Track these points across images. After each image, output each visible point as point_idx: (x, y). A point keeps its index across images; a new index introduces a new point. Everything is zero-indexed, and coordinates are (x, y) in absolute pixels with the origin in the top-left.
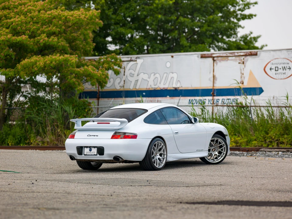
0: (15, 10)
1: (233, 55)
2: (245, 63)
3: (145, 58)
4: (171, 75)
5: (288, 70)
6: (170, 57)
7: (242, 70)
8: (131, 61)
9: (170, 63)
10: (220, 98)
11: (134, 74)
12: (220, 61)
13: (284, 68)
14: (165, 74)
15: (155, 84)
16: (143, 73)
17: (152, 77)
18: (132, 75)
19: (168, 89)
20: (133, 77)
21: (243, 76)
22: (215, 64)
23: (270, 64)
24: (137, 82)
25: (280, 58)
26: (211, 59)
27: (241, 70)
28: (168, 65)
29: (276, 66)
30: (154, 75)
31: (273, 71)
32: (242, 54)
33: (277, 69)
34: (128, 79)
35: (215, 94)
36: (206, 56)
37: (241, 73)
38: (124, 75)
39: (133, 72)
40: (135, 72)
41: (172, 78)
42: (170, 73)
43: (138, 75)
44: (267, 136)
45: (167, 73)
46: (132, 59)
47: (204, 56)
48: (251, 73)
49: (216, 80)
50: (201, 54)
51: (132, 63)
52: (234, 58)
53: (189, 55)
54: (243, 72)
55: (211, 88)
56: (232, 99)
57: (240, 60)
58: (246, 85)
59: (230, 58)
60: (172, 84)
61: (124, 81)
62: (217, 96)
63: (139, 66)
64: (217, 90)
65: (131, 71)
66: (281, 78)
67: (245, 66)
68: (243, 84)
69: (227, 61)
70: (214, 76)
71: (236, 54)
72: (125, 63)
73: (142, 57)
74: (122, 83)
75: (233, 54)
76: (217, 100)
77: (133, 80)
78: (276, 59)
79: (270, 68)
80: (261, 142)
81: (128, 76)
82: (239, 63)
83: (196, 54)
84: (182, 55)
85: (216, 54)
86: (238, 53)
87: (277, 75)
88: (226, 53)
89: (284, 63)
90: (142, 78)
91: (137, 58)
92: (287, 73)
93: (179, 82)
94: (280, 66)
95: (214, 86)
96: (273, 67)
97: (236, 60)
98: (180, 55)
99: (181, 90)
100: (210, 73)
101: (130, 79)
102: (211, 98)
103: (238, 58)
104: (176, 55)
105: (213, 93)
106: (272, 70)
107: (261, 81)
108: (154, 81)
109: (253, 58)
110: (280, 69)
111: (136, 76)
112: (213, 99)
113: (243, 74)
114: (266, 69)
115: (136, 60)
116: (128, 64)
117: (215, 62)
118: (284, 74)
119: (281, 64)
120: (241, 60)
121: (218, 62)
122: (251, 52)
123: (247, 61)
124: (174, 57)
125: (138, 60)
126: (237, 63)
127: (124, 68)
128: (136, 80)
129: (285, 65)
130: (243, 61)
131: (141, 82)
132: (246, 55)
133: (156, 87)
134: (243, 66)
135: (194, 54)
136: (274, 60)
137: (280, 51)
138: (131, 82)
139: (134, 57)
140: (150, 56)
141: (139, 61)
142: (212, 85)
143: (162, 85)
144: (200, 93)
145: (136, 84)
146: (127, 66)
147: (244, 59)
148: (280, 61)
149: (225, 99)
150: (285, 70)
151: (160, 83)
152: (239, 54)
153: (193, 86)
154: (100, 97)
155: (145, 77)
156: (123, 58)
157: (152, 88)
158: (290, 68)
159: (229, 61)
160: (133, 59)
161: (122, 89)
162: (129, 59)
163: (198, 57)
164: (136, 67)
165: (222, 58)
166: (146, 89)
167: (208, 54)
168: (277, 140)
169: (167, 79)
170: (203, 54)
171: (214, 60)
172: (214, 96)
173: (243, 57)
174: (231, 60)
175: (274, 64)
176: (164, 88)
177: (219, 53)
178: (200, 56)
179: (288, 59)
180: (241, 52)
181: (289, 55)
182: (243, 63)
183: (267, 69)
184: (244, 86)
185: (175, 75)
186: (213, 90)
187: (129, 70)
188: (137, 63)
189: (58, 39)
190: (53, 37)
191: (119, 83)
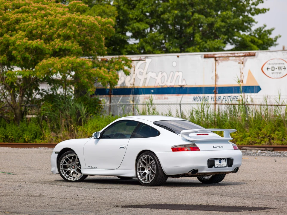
0: (34, 14)
1: (234, 56)
2: (244, 63)
3: (153, 58)
4: (177, 74)
5: (283, 70)
6: (176, 57)
7: (242, 69)
9: (176, 62)
10: (222, 95)
11: (143, 73)
12: (221, 61)
13: (280, 68)
14: (172, 73)
15: (162, 82)
16: (151, 72)
17: (160, 75)
18: (141, 74)
19: (175, 87)
20: (142, 75)
21: (242, 75)
22: (217, 64)
23: (266, 64)
24: (146, 80)
25: (276, 59)
26: (213, 59)
27: (240, 69)
28: (174, 64)
29: (273, 66)
30: (162, 74)
31: (270, 70)
32: (241, 55)
33: (273, 69)
34: (138, 77)
35: (217, 92)
36: (209, 56)
37: (241, 72)
38: (134, 73)
39: (142, 71)
40: (144, 70)
41: (178, 76)
42: (176, 72)
43: (146, 74)
44: (260, 132)
45: (173, 72)
46: (141, 59)
47: (207, 56)
48: (250, 73)
49: (218, 79)
50: (204, 55)
51: (141, 62)
52: (234, 58)
53: (194, 55)
54: (242, 71)
55: (214, 86)
56: (232, 97)
57: (239, 60)
58: (245, 83)
59: (231, 58)
60: (178, 82)
61: (134, 79)
62: (219, 93)
63: (147, 65)
64: (219, 88)
66: (277, 77)
67: (244, 66)
68: (242, 82)
69: (228, 61)
70: (216, 75)
71: (236, 55)
72: (135, 62)
73: (150, 56)
74: (132, 80)
75: (234, 54)
76: (219, 97)
78: (272, 59)
79: (266, 68)
80: (254, 138)
81: (138, 74)
82: (239, 63)
83: (199, 54)
84: (187, 55)
85: (218, 54)
86: (238, 53)
87: (273, 75)
88: (227, 53)
89: (280, 64)
90: (151, 77)
91: (146, 57)
92: (282, 73)
93: (184, 80)
94: (276, 66)
95: (216, 84)
96: (270, 67)
97: (236, 61)
98: (185, 55)
99: (186, 88)
100: (212, 72)
101: (139, 77)
102: (213, 95)
103: (238, 58)
104: (181, 55)
105: (216, 91)
106: (268, 70)
107: (259, 80)
108: (161, 79)
109: (252, 58)
110: (276, 69)
111: (145, 74)
112: (215, 97)
113: (243, 73)
114: (263, 69)
115: (144, 59)
116: (138, 63)
117: (217, 62)
118: (280, 73)
119: (277, 64)
120: (241, 60)
121: (220, 62)
122: (249, 53)
123: (246, 61)
124: (180, 57)
125: (146, 59)
126: (237, 63)
127: (134, 67)
128: (145, 78)
129: (281, 65)
130: (242, 61)
131: (150, 80)
132: (245, 56)
133: (164, 84)
134: (242, 65)
135: (198, 54)
136: (271, 61)
137: (276, 52)
138: (140, 80)
139: (143, 56)
140: (158, 56)
141: (148, 61)
142: (214, 84)
143: (169, 84)
144: (204, 91)
145: (145, 82)
146: (136, 65)
147: (243, 59)
148: (276, 61)
149: (226, 97)
150: (280, 70)
151: (167, 81)
152: (239, 55)
153: (197, 84)
154: (112, 93)
155: (153, 75)
156: (133, 57)
157: (160, 86)
158: (285, 68)
159: (229, 61)
161: (132, 87)
162: (139, 59)
163: (202, 57)
164: (145, 66)
165: (224, 58)
166: (155, 86)
167: (210, 55)
168: (269, 136)
169: (174, 78)
170: (206, 55)
171: (216, 60)
172: (216, 93)
173: (243, 58)
174: (232, 60)
175: (271, 64)
176: (170, 86)
177: (220, 54)
178: (203, 56)
179: (283, 60)
180: (240, 53)
181: (284, 55)
182: (243, 63)
183: (265, 69)
184: (243, 84)
185: (180, 74)
186: (215, 88)
187: (139, 68)
188: (146, 63)
189: (73, 42)
190: (66, 42)
191: (130, 81)
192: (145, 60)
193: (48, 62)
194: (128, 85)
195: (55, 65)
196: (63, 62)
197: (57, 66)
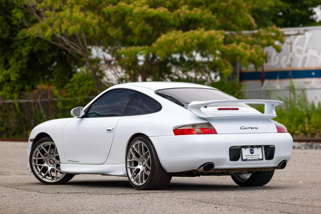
3: (314, 31)
8: (298, 34)
11: (302, 50)
16: (312, 49)
18: (300, 52)
24: (305, 60)
34: (295, 57)
38: (291, 51)
39: (301, 48)
40: (303, 47)
43: (306, 51)
51: (299, 37)
61: (291, 59)
63: (307, 40)
65: (299, 47)
72: (292, 37)
73: (310, 29)
74: (289, 61)
77: (300, 57)
81: (296, 52)
90: (312, 56)
91: (305, 31)
101: (298, 56)
116: (295, 38)
125: (306, 33)
127: (291, 43)
128: (305, 57)
131: (310, 59)
138: (299, 59)
139: (301, 29)
140: (320, 28)
141: (308, 35)
145: (304, 63)
146: (294, 41)
154: (265, 78)
156: (289, 31)
160: (301, 32)
161: (289, 69)
162: (296, 32)
164: (304, 42)
166: (316, 68)
187: (297, 45)
188: (305, 38)
189: (203, 10)
190: (195, 9)
191: (286, 62)
192: (304, 34)
193: (168, 39)
194: (284, 67)
195: (177, 42)
196: (187, 37)
197: (179, 43)
